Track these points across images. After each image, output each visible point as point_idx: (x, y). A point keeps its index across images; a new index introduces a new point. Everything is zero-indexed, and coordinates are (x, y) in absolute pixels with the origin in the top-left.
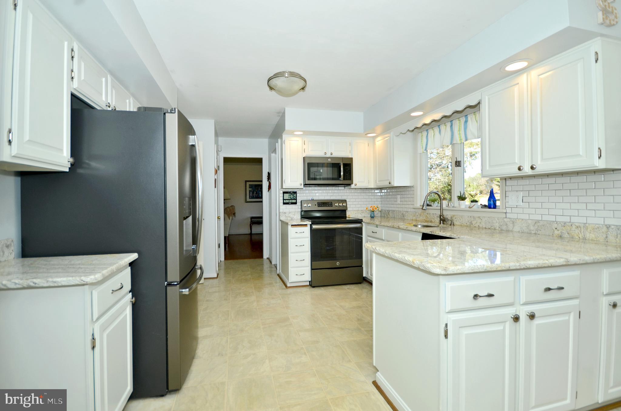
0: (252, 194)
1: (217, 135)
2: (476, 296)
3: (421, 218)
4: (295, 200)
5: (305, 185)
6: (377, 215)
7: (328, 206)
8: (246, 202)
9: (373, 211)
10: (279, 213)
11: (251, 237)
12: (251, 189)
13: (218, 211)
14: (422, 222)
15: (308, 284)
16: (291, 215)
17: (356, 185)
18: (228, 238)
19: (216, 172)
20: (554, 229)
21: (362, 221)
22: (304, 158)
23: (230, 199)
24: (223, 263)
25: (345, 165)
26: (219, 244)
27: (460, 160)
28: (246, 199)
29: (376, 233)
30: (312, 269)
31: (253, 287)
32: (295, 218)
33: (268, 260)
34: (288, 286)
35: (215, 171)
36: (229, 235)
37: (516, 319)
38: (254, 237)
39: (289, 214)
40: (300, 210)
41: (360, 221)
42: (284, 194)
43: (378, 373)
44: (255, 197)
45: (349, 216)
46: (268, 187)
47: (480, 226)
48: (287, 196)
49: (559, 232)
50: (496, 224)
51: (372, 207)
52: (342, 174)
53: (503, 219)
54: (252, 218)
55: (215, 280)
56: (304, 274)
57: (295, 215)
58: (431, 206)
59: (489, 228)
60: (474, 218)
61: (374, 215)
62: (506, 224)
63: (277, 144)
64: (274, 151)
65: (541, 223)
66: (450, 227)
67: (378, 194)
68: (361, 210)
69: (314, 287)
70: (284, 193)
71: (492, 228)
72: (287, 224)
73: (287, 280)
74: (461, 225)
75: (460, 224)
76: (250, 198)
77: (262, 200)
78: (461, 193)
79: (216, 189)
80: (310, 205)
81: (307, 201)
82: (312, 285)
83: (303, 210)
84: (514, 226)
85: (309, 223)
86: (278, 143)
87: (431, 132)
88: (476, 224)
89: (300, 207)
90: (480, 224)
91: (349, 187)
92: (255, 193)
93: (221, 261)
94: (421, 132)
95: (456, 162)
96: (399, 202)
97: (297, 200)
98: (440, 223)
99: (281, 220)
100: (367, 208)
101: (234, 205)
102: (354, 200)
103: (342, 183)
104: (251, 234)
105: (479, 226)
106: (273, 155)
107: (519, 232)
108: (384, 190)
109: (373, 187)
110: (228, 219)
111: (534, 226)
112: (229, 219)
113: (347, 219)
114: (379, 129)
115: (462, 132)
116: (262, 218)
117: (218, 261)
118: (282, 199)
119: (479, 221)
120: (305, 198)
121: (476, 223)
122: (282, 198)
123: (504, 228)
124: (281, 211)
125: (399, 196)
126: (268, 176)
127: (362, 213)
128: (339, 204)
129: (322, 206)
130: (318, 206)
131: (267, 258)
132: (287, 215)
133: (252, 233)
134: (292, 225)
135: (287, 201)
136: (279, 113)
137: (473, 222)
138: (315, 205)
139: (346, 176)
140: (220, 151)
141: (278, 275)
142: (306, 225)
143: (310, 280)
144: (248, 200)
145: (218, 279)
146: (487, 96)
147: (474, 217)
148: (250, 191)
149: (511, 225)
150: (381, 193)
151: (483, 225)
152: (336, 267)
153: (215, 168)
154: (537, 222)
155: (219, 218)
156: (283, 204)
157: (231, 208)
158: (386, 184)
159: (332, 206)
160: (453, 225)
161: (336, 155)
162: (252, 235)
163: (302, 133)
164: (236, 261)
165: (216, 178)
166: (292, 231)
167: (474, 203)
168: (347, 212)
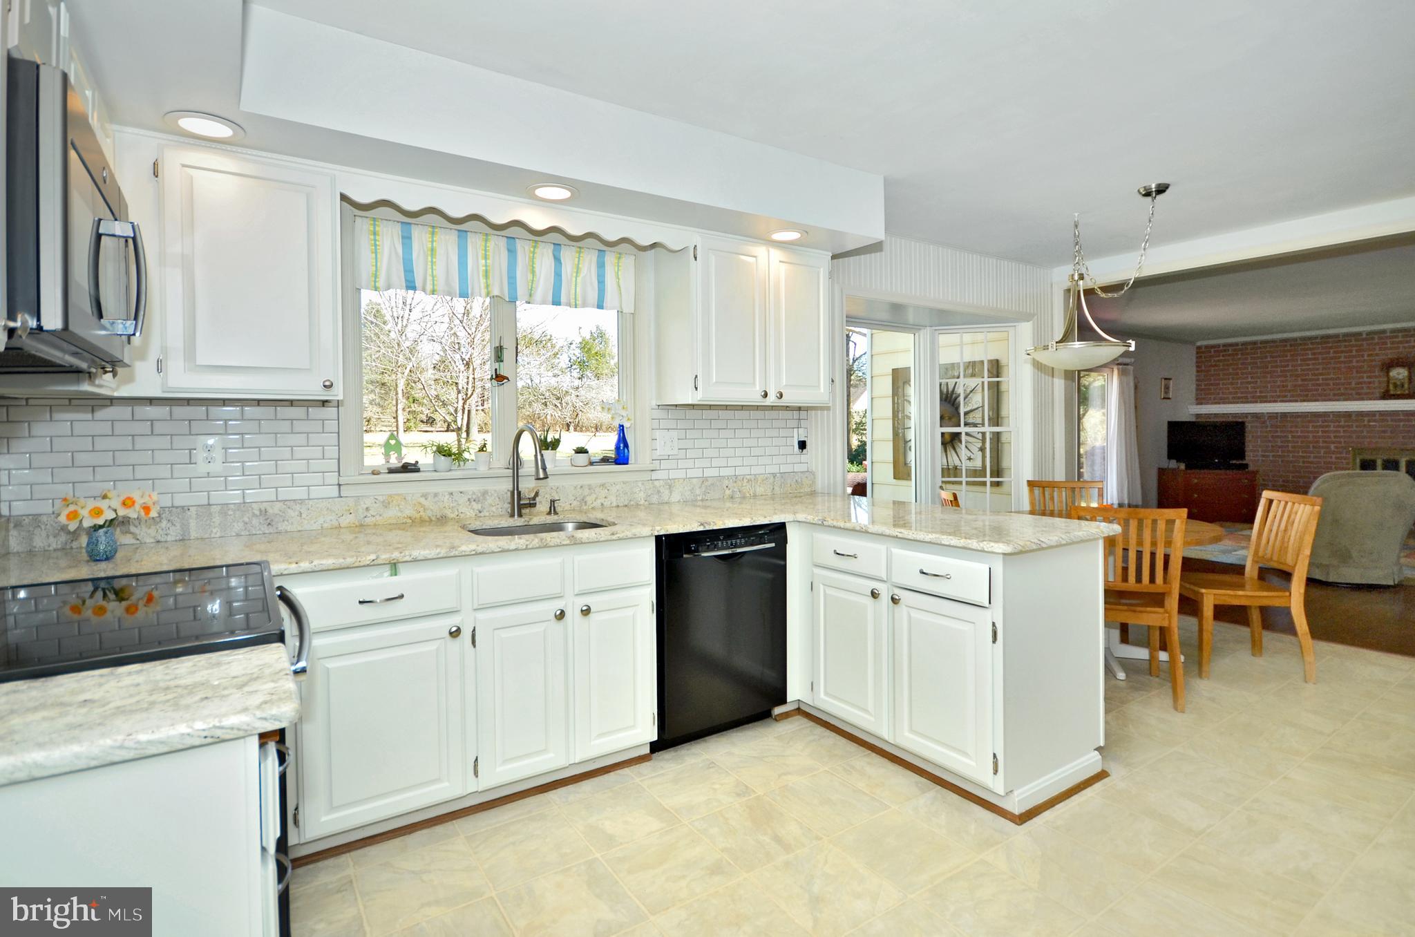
20: (725, 488)
47: (605, 504)
49: (731, 490)
50: (640, 495)
53: (653, 483)
59: (626, 506)
60: (589, 489)
62: (659, 492)
71: (632, 503)
84: (671, 492)
88: (595, 501)
90: (606, 500)
105: (602, 504)
107: (679, 502)
119: (604, 493)
121: (597, 498)
137: (588, 499)
147: (590, 487)
149: (667, 492)
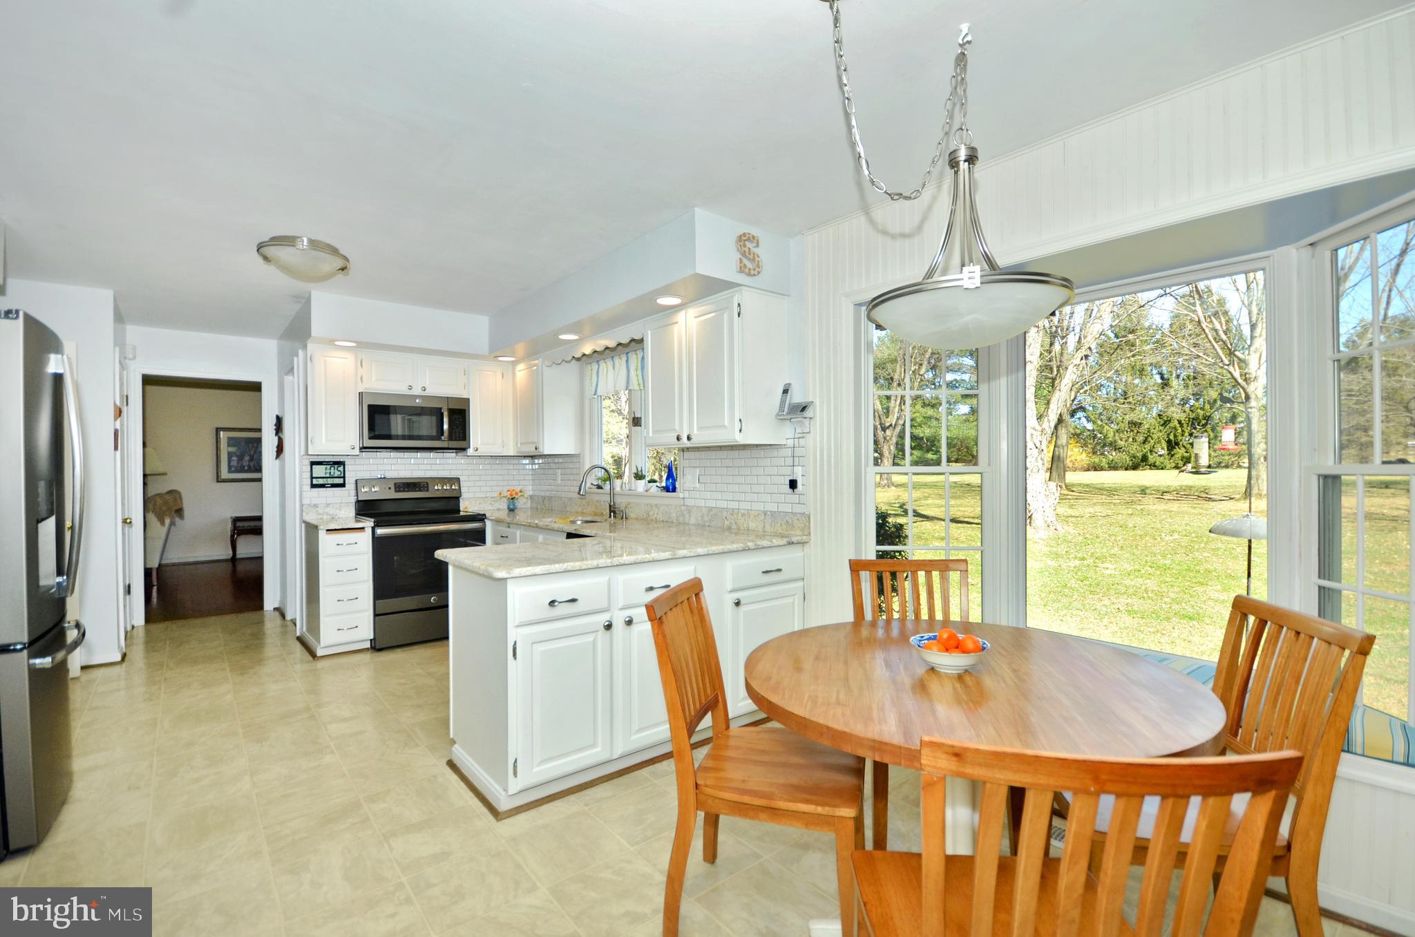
0: (238, 463)
1: (119, 318)
2: (552, 603)
3: (589, 509)
4: (342, 479)
5: (363, 449)
6: (525, 506)
7: (420, 490)
8: (219, 480)
9: (512, 499)
10: (302, 506)
11: (234, 566)
12: (232, 449)
13: (123, 504)
14: (583, 514)
15: (368, 645)
16: (331, 511)
17: (477, 450)
18: (157, 574)
19: (119, 413)
21: (486, 518)
22: (361, 394)
23: (164, 474)
24: (140, 634)
25: (452, 412)
26: (129, 586)
27: (639, 416)
28: (217, 473)
29: (507, 537)
30: (376, 615)
31: (228, 669)
32: (341, 516)
33: (277, 613)
34: (318, 655)
35: (115, 411)
36: (160, 565)
37: (609, 627)
38: (241, 568)
39: (326, 508)
40: (353, 499)
41: (480, 518)
42: (313, 466)
43: (456, 746)
44: (246, 468)
45: (466, 508)
46: (276, 449)
48: (319, 471)
51: (509, 491)
52: (446, 427)
54: (236, 520)
55: (117, 669)
56: (357, 627)
57: (340, 510)
58: (602, 488)
61: (514, 505)
63: (295, 359)
64: (291, 371)
65: (714, 511)
66: (621, 521)
67: (527, 466)
68: (492, 498)
69: (380, 650)
70: (313, 463)
72: (316, 528)
73: (316, 643)
74: (637, 519)
75: (635, 516)
76: (230, 471)
77: (260, 477)
78: (637, 468)
79: (118, 453)
80: (376, 489)
81: (371, 482)
82: (377, 647)
83: (359, 499)
85: (369, 523)
86: (297, 356)
87: (602, 364)
89: (353, 492)
91: (464, 453)
92: (247, 458)
93: (133, 627)
94: (590, 363)
95: (634, 418)
96: (560, 482)
97: (346, 479)
98: (610, 516)
99: (305, 522)
100: (500, 494)
101: (179, 490)
102: (478, 478)
103: (446, 446)
104: (234, 559)
106: (288, 379)
108: (538, 459)
109: (512, 454)
110: (158, 524)
111: (708, 515)
112: (163, 523)
113: (462, 514)
114: (520, 349)
115: (639, 373)
116: (260, 519)
117: (125, 628)
118: (309, 476)
120: (366, 475)
122: (309, 474)
123: (681, 519)
124: (306, 501)
125: (559, 472)
126: (275, 425)
127: (493, 503)
128: (443, 487)
129: (404, 491)
130: (396, 491)
131: (274, 609)
132: (320, 510)
133: (238, 556)
134: (328, 530)
135: (321, 481)
136: (297, 297)
138: (390, 488)
139: (455, 432)
140: (130, 359)
141: (299, 639)
142: (363, 528)
143: (372, 638)
144: (225, 474)
145: (124, 665)
146: (651, 330)
148: (230, 455)
150: (532, 464)
151: (660, 517)
152: (429, 606)
153: (115, 403)
154: (711, 509)
155: (126, 522)
156: (309, 486)
157: (168, 497)
158: (530, 450)
159: (428, 491)
160: (626, 518)
161: (431, 391)
162: (237, 562)
163: (354, 344)
164: (180, 622)
165: (118, 427)
166: (327, 543)
167: (652, 484)
168: (461, 500)
